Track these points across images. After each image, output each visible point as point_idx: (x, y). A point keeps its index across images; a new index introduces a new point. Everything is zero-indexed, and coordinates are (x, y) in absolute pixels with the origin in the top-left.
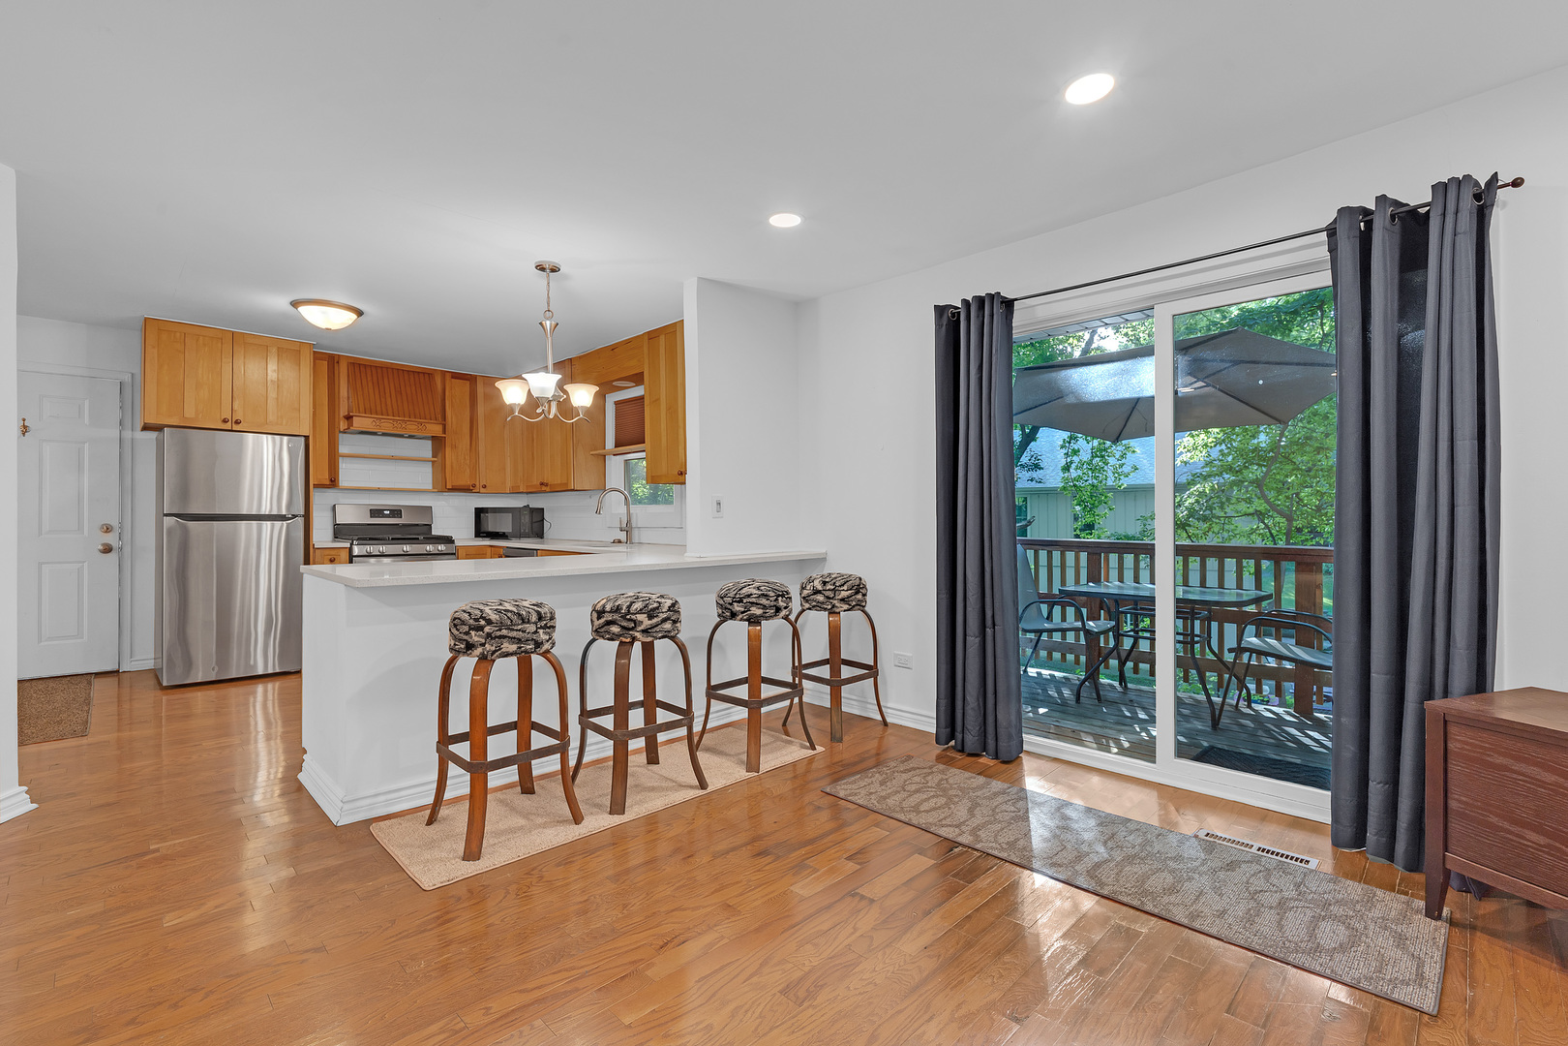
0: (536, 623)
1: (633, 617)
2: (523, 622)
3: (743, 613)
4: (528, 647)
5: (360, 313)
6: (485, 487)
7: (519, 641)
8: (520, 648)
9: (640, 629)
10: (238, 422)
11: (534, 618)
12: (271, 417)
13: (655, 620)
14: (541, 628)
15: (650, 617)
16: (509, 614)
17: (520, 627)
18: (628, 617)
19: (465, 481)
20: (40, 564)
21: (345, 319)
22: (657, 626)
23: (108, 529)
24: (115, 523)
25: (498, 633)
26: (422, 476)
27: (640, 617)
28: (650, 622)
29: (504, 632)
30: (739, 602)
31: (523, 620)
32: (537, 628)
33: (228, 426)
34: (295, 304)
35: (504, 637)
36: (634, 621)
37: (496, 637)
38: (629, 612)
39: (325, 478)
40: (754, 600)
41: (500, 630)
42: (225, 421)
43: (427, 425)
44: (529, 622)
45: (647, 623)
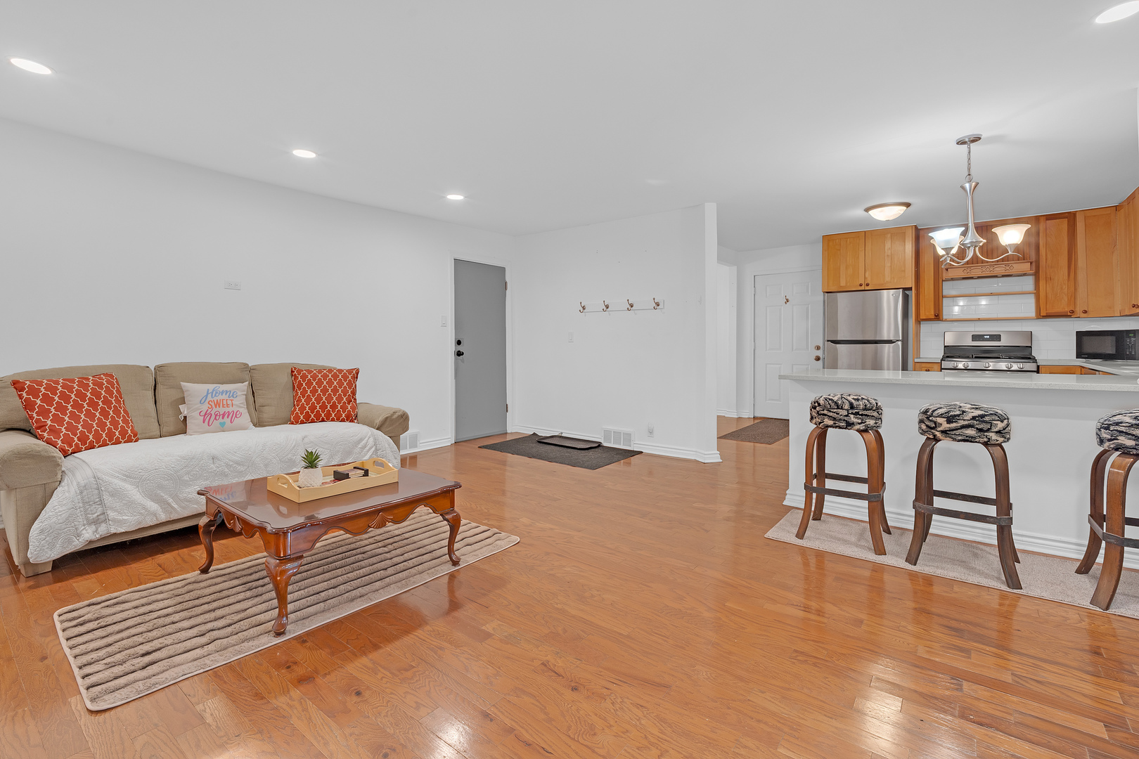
0: (848, 410)
1: (934, 419)
2: (838, 408)
3: (1109, 440)
4: (841, 424)
5: (908, 205)
6: (1085, 312)
7: (834, 419)
8: (835, 423)
9: (939, 429)
10: (868, 285)
11: (847, 406)
12: (888, 279)
13: (953, 425)
14: (852, 413)
15: (949, 421)
16: (830, 402)
17: (835, 410)
18: (931, 418)
19: (1063, 307)
20: (793, 365)
21: (898, 211)
22: (957, 429)
23: (818, 348)
24: (821, 346)
25: (822, 412)
26: (1027, 306)
27: (940, 420)
28: (948, 425)
29: (825, 412)
30: (1106, 429)
31: (837, 406)
32: (848, 413)
33: (862, 288)
34: (867, 210)
35: (825, 415)
36: (935, 423)
37: (821, 414)
38: (931, 415)
39: (931, 314)
40: (1123, 429)
41: (823, 410)
42: (861, 285)
43: (1014, 265)
44: (842, 408)
45: (945, 426)
